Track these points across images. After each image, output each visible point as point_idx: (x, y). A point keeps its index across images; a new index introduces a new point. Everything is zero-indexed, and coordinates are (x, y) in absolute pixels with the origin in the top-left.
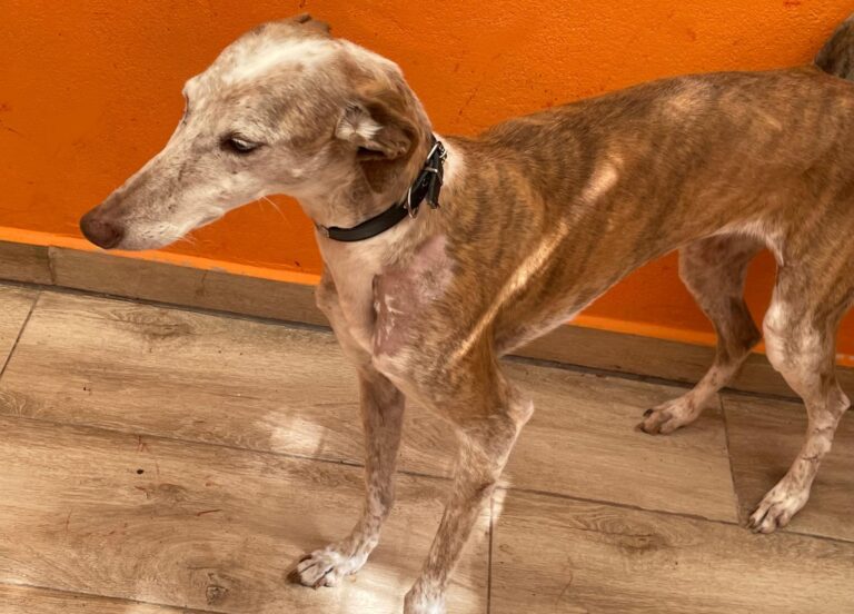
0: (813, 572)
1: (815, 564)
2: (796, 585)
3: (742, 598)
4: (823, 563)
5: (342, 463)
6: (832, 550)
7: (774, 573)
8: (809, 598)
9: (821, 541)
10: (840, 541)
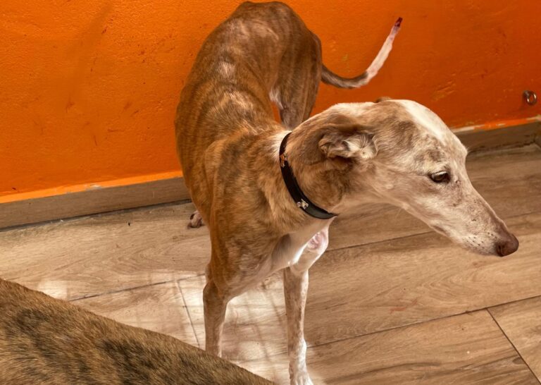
0: (355, 266)
1: (354, 261)
2: (349, 275)
3: (325, 292)
4: (358, 259)
5: (85, 298)
6: (360, 251)
7: (336, 273)
8: (358, 280)
9: (353, 248)
10: (362, 245)
